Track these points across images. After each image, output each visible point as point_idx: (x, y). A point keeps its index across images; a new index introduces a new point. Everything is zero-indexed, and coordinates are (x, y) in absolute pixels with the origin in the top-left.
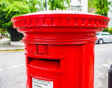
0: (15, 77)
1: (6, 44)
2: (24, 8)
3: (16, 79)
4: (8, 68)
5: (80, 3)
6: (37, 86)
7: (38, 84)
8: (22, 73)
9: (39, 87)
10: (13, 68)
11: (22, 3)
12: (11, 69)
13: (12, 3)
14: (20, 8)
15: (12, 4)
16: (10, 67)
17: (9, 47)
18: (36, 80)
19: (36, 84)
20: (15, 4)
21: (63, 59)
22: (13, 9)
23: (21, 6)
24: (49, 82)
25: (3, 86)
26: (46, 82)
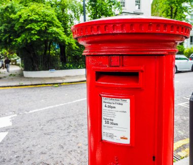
0: (40, 126)
1: (14, 75)
2: (47, 14)
3: (42, 128)
4: (26, 113)
5: (139, 8)
6: (109, 107)
7: (109, 105)
8: (51, 120)
9: (112, 107)
10: (35, 112)
11: (44, 7)
12: (31, 114)
13: (26, 6)
14: (41, 13)
15: (27, 8)
16: (30, 112)
17: (21, 80)
18: (108, 100)
19: (107, 105)
20: (31, 8)
21: (142, 71)
22: (29, 16)
23: (42, 11)
24: (125, 99)
25: (22, 140)
26: (120, 101)
